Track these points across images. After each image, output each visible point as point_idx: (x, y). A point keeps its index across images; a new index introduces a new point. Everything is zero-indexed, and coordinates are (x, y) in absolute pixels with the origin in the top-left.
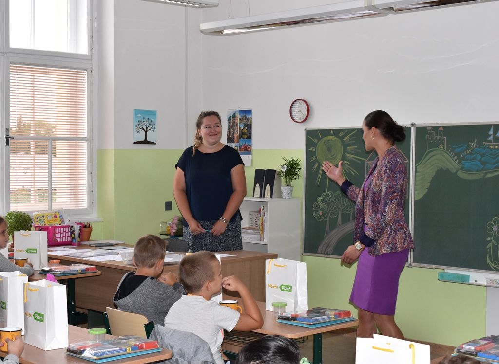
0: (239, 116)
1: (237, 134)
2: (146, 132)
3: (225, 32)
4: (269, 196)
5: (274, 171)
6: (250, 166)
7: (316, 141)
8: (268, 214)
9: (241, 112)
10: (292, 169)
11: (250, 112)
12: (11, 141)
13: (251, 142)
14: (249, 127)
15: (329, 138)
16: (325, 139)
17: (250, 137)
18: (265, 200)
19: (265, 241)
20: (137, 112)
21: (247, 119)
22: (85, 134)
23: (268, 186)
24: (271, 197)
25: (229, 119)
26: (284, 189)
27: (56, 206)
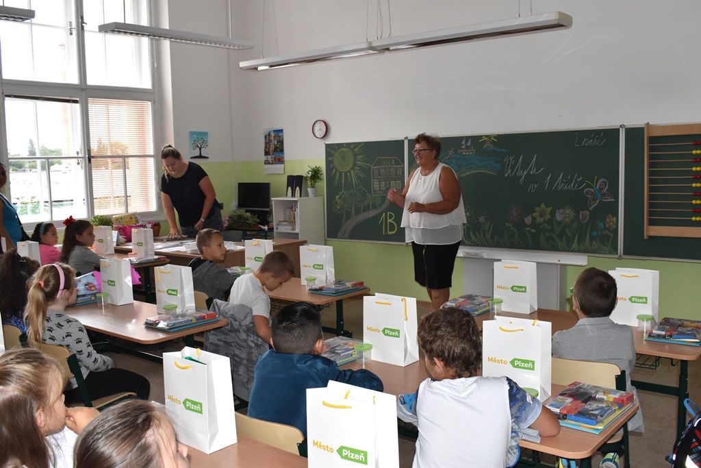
0: (273, 134)
1: (272, 147)
2: (200, 149)
3: (260, 68)
4: (299, 196)
5: (302, 176)
6: (283, 172)
7: (333, 152)
8: (298, 210)
9: (274, 131)
10: (316, 174)
11: (281, 131)
12: (92, 160)
13: (283, 154)
14: (281, 142)
15: (343, 149)
16: (340, 150)
17: (282, 151)
18: (296, 199)
19: (297, 231)
20: (192, 133)
21: (280, 137)
22: (151, 152)
23: (298, 188)
24: (301, 196)
25: (266, 137)
26: (310, 190)
27: (131, 210)
